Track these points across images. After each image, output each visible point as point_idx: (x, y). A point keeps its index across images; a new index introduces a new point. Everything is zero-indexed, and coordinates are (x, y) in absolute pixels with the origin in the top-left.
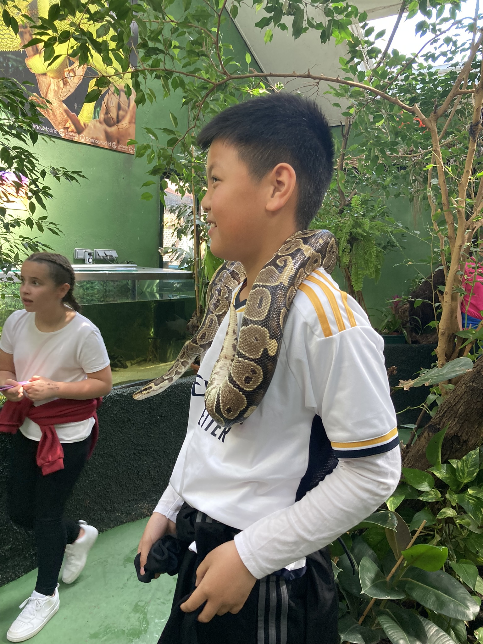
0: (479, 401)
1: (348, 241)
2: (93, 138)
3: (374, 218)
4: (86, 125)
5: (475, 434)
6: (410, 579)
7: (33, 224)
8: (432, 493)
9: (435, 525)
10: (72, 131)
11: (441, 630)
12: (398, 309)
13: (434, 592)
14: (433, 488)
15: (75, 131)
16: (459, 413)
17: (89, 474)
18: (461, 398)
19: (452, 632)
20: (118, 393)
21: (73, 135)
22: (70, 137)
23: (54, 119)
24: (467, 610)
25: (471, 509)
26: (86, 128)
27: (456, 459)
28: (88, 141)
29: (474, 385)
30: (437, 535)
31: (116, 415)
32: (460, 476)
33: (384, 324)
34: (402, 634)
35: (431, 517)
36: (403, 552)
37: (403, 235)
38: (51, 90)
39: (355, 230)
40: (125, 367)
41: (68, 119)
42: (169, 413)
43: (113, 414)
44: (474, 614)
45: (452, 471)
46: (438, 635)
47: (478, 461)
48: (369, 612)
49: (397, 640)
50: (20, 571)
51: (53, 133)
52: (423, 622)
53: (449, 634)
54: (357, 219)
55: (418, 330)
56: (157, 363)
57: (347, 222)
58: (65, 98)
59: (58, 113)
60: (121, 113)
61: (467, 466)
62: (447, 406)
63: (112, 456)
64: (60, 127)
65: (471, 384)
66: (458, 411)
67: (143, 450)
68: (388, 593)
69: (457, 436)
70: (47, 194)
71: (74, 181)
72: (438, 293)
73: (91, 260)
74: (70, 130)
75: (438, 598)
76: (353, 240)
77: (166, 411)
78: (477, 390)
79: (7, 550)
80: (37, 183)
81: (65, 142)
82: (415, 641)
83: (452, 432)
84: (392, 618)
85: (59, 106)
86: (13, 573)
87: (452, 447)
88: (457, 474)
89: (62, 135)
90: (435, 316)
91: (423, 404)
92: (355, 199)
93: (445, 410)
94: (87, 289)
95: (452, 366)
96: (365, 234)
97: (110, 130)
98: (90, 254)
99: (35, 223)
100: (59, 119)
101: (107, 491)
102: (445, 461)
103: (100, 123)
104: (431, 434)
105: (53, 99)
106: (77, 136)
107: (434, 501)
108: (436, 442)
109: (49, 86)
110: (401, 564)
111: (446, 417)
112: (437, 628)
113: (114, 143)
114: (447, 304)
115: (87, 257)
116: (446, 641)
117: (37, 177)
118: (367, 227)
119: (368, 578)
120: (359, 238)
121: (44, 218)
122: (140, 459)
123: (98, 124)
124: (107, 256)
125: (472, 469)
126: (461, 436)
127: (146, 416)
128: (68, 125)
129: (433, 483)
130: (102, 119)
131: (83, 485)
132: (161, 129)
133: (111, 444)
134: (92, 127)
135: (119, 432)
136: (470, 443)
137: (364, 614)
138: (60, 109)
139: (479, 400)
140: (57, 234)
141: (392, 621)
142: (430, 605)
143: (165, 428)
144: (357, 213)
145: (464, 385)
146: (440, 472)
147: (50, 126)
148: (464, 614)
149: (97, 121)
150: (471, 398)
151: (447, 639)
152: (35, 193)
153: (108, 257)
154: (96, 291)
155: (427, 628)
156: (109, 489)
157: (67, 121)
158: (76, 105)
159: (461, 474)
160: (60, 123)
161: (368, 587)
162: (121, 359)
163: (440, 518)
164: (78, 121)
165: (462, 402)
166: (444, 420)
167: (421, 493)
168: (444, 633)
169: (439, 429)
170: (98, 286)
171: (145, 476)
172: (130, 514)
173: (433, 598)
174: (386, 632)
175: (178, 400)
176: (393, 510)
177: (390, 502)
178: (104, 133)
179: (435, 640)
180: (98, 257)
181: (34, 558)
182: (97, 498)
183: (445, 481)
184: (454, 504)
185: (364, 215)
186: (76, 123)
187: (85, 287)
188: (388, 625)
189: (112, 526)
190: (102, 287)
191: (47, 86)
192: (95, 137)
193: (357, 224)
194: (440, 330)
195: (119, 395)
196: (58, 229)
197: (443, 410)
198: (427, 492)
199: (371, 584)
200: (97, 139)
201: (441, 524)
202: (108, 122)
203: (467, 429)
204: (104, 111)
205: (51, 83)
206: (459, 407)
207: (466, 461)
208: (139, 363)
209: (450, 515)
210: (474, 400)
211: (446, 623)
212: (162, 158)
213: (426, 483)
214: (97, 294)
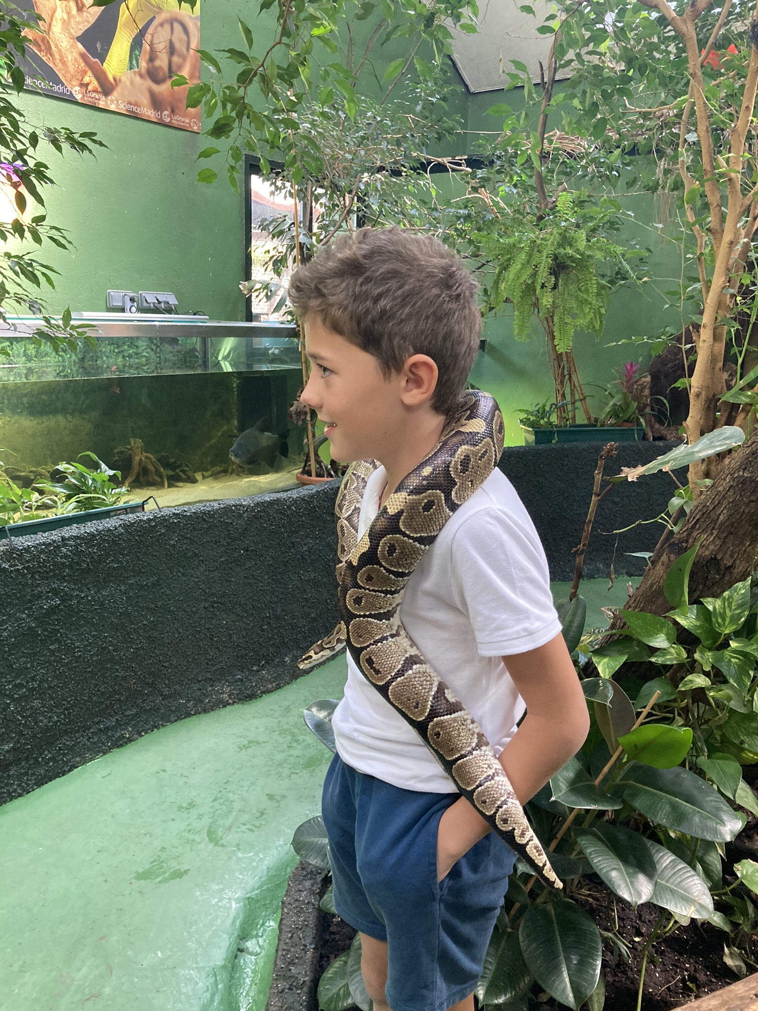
0: (753, 501)
1: (551, 269)
2: (129, 103)
3: (594, 230)
4: (118, 80)
5: (745, 556)
6: (631, 782)
7: (24, 230)
8: (672, 650)
9: (675, 701)
10: (95, 91)
11: (680, 860)
12: (633, 384)
13: (669, 799)
14: (674, 643)
15: (100, 90)
16: (719, 521)
17: (133, 638)
18: (724, 498)
19: (699, 867)
20: (177, 512)
21: (97, 97)
22: (91, 100)
23: (64, 70)
24: (721, 825)
25: (734, 672)
26: (117, 85)
27: (713, 596)
28: (122, 108)
29: (745, 475)
30: (677, 717)
31: (174, 546)
32: (718, 623)
33: (608, 409)
34: (616, 862)
35: (669, 689)
36: (620, 740)
37: (642, 259)
38: (56, 19)
39: (562, 251)
40: (194, 481)
41: (87, 69)
42: (260, 546)
43: (169, 545)
44: (732, 832)
45: (706, 616)
46: (674, 868)
47: (748, 598)
48: (565, 834)
49: (607, 871)
50: (30, 782)
51: (63, 94)
52: (651, 848)
53: (694, 868)
54: (566, 231)
55: (663, 418)
56: (244, 476)
57: (549, 236)
58: (80, 33)
59: (70, 59)
60: (175, 59)
61: (730, 607)
62: (700, 511)
63: (170, 611)
64: (74, 83)
65: (741, 473)
66: (718, 518)
67: (218, 603)
68: (595, 800)
69: (716, 559)
70: (42, 177)
71: (86, 152)
72: (691, 328)
73: (134, 309)
74: (90, 88)
75: (674, 807)
76: (559, 267)
77: (254, 542)
78: (751, 483)
79: (8, 751)
80: (26, 157)
81: (83, 109)
82: (636, 873)
83: (707, 553)
84: (600, 839)
85: (72, 46)
86: (19, 785)
87: (707, 577)
88: (714, 619)
89: (79, 97)
90: (686, 367)
91: (663, 515)
92: (563, 198)
93: (697, 518)
94: (130, 356)
95: (709, 440)
96: (578, 256)
97: (157, 88)
98: (132, 300)
99: (26, 229)
100: (72, 69)
101: (163, 666)
102: (695, 601)
103: (141, 76)
104: (672, 557)
105: (60, 35)
106: (104, 99)
107: (675, 662)
108: (681, 570)
109: (54, 12)
110: (619, 759)
111: (698, 529)
112: (673, 857)
113: (166, 113)
114: (706, 344)
115: (128, 304)
116: (688, 877)
117: (23, 147)
118: (582, 244)
119: (564, 779)
120: (569, 263)
121: (39, 220)
122: (214, 617)
123: (138, 79)
124: (159, 302)
125: (739, 611)
126: (722, 559)
127: (223, 549)
128: (87, 79)
129: (674, 635)
130: (143, 71)
131: (124, 655)
132: (224, 51)
133: (169, 592)
134: (128, 84)
135: (180, 574)
136: (736, 571)
137: (557, 836)
138: (72, 52)
139: (752, 498)
140: (64, 247)
141: (600, 843)
142: (661, 817)
143: (254, 569)
144: (566, 220)
145: (729, 476)
146: (686, 618)
147: (58, 82)
148: (716, 832)
149: (135, 72)
150: (741, 496)
151: (689, 874)
152: (24, 177)
153: (163, 305)
154: (144, 359)
155: (656, 857)
156: (166, 662)
157: (85, 73)
158: (98, 45)
159: (720, 620)
160: (73, 76)
161: (563, 792)
162: (187, 469)
163: (683, 689)
164: (105, 74)
165: (725, 503)
166: (695, 534)
167: (654, 651)
168: (685, 865)
169: (686, 549)
170: (147, 353)
171: (224, 643)
172: (201, 701)
173: (668, 808)
174: (590, 860)
175: (273, 525)
176: (607, 677)
177: (603, 665)
178: (148, 95)
179: (669, 875)
180: (145, 304)
181: (51, 764)
182: (147, 676)
183: (693, 632)
184: (707, 668)
185: (578, 226)
186: (100, 76)
187: (126, 354)
188: (594, 849)
189: (172, 719)
190: (153, 353)
191: (50, 12)
192: (133, 101)
193: (566, 240)
194: (692, 389)
195: (177, 514)
196: (65, 238)
197: (694, 518)
198: (664, 649)
199: (567, 787)
200: (136, 104)
201: (686, 701)
202: (153, 75)
203: (731, 548)
204: (147, 57)
205: (56, 8)
206: (719, 512)
207: (728, 599)
208: (216, 476)
209: (700, 686)
210: (745, 499)
211: (689, 852)
212: (229, 106)
213: (663, 635)
214: (145, 366)
